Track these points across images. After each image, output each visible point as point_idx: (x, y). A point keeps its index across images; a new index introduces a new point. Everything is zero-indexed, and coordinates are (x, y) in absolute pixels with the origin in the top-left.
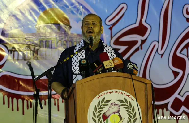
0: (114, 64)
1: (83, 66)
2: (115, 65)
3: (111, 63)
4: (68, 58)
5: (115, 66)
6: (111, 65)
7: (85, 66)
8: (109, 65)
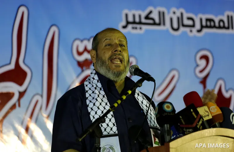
0: (211, 114)
1: (169, 114)
2: (213, 115)
3: (207, 112)
4: (119, 101)
5: (213, 117)
6: (208, 115)
7: (172, 114)
8: (205, 115)
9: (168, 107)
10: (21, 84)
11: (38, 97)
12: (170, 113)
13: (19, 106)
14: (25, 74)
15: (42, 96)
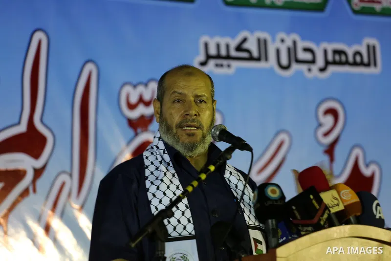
0: (343, 203)
1: (275, 203)
2: (346, 204)
3: (336, 199)
4: (195, 183)
5: (345, 207)
6: (338, 205)
7: (279, 203)
8: (333, 204)
9: (273, 192)
10: (36, 156)
11: (64, 178)
12: (276, 201)
13: (35, 191)
14: (43, 140)
15: (71, 175)
